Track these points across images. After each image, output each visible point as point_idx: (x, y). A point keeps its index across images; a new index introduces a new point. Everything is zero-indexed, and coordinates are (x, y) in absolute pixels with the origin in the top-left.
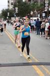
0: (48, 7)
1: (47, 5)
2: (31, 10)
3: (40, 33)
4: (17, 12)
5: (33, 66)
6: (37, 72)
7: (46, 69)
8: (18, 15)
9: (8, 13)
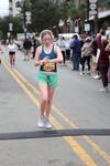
0: (96, 10)
1: (93, 7)
2: (59, 17)
3: (81, 66)
4: (28, 22)
5: (65, 138)
6: (75, 149)
7: (93, 144)
8: (31, 28)
9: (11, 25)
